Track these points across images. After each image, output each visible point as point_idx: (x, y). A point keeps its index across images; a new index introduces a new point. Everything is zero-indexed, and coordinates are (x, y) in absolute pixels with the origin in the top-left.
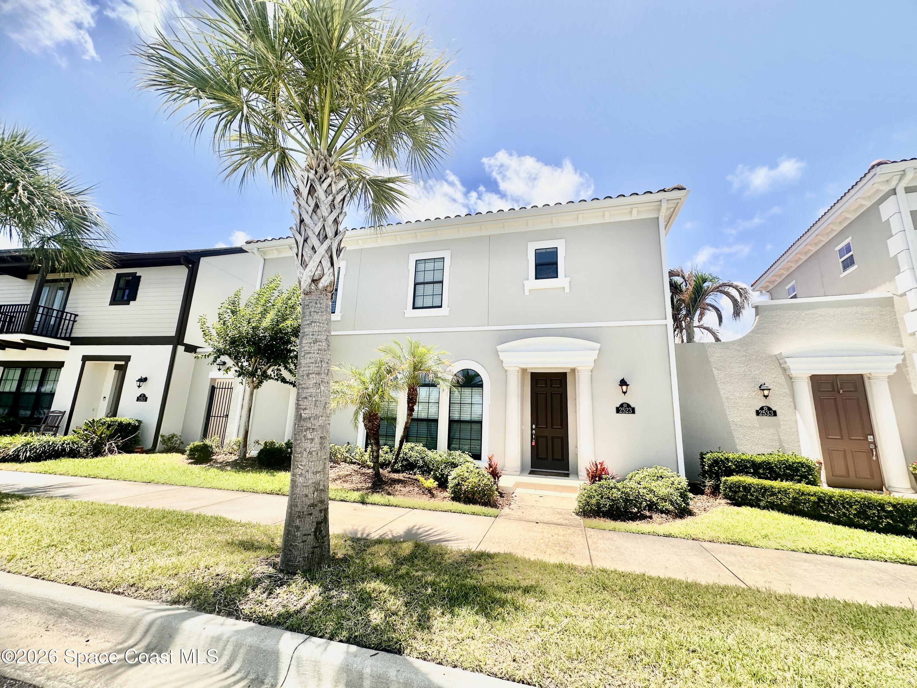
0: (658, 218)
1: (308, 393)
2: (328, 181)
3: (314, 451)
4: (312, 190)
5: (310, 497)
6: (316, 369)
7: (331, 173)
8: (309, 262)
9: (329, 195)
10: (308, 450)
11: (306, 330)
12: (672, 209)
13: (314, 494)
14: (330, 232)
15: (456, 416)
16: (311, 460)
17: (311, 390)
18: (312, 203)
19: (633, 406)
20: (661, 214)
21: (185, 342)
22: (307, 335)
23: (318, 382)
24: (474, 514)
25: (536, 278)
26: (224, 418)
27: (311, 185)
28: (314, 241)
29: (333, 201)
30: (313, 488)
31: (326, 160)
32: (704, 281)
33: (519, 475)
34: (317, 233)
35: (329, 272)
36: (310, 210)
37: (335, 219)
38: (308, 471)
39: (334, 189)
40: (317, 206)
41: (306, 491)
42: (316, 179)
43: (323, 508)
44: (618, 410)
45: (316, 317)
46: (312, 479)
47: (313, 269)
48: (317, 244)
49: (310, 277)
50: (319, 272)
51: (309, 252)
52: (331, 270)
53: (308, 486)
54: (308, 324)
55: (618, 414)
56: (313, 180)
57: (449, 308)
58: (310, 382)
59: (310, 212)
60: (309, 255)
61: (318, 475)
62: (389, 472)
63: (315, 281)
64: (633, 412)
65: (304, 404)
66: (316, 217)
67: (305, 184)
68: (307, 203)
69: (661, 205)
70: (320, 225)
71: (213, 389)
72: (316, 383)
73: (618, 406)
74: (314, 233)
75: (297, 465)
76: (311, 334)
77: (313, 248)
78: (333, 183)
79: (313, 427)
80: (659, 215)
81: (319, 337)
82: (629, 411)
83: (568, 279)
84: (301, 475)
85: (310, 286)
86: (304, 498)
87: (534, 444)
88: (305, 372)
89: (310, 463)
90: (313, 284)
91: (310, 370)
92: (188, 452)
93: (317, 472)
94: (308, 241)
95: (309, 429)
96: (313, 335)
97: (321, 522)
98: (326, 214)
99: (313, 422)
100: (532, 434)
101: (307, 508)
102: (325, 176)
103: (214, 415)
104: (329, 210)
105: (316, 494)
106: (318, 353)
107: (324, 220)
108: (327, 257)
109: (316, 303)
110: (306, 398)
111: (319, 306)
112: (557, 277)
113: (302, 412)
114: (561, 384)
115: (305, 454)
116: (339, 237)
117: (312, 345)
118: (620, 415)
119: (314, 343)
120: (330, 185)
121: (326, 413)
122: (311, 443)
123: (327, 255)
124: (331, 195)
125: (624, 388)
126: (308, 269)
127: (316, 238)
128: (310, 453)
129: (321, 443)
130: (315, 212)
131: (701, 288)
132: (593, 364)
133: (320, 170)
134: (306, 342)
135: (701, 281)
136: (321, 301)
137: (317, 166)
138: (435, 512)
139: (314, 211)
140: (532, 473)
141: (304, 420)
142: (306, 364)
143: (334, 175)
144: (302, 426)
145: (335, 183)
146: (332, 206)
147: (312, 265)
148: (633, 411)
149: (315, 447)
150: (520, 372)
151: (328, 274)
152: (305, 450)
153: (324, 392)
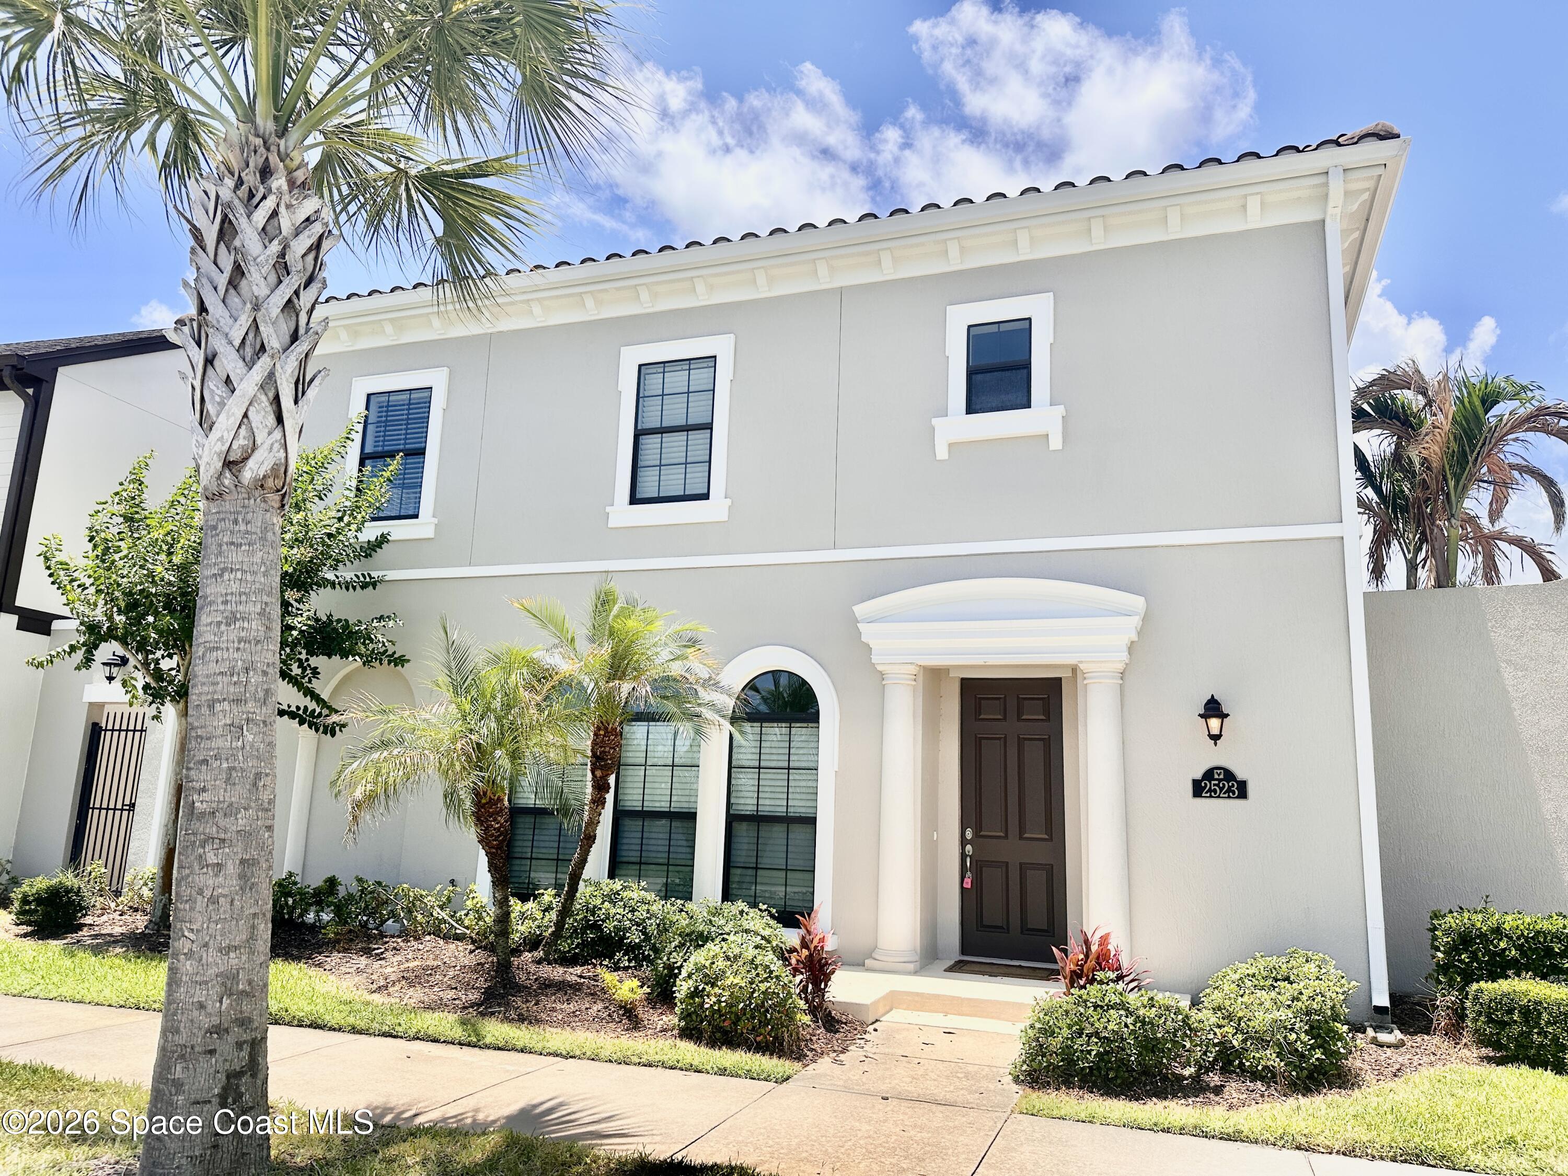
0: (1324, 221)
1: (211, 749)
2: (270, 203)
3: (225, 896)
4: (227, 231)
5: (209, 1009)
6: (232, 689)
7: (279, 182)
8: (218, 416)
9: (270, 242)
10: (208, 893)
11: (208, 591)
12: (1366, 196)
13: (221, 1002)
14: (273, 337)
15: (746, 804)
16: (215, 917)
17: (220, 743)
18: (227, 262)
19: (1240, 776)
20: (1330, 211)
21: (18, 603)
22: (211, 603)
23: (237, 722)
24: (722, 1072)
25: (970, 410)
26: (125, 813)
27: (225, 218)
28: (229, 362)
29: (282, 255)
30: (218, 988)
31: (268, 149)
32: (1490, 400)
33: (915, 973)
34: (237, 343)
35: (269, 442)
36: (222, 281)
37: (290, 301)
38: (206, 945)
39: (286, 222)
40: (238, 272)
41: (200, 995)
42: (236, 202)
43: (245, 1037)
44: (1198, 789)
45: (235, 557)
46: (217, 964)
47: (225, 434)
48: (238, 371)
49: (219, 455)
50: (241, 441)
51: (219, 392)
52: (277, 435)
53: (206, 983)
54: (215, 575)
55: (1198, 800)
56: (229, 205)
57: (729, 501)
58: (215, 724)
59: (222, 289)
60: (218, 399)
61: (232, 955)
62: (539, 962)
63: (231, 465)
64: (1243, 794)
65: (200, 777)
66: (237, 300)
67: (211, 215)
68: (215, 263)
69: (1326, 184)
70: (245, 321)
71: (95, 733)
72: (232, 725)
73: (1199, 776)
74: (231, 343)
75: (182, 929)
76: (220, 600)
77: (228, 381)
78: (282, 209)
79: (222, 836)
80: (1325, 212)
81: (240, 608)
82: (1229, 790)
83: (1060, 410)
84: (190, 955)
85: (218, 478)
86: (196, 1013)
87: (968, 884)
88: (204, 698)
89: (212, 925)
90: (228, 474)
91: (215, 692)
92: (17, 904)
93: (230, 949)
94: (216, 363)
95: (210, 839)
96: (225, 602)
97: (239, 1074)
98: (261, 290)
99: (222, 823)
100: (963, 856)
101: (204, 1037)
102: (262, 190)
103: (97, 805)
104: (273, 278)
105: (226, 1001)
106: (238, 649)
107: (256, 307)
108: (265, 400)
109: (236, 522)
110: (205, 762)
111: (243, 527)
112: (1029, 406)
113: (196, 797)
114: (1047, 712)
115: (201, 903)
116: (301, 347)
117: (223, 627)
118: (1205, 803)
119: (228, 624)
120: (275, 214)
121: (257, 800)
122: (216, 875)
123: (263, 398)
124: (276, 242)
125: (1214, 723)
126: (215, 434)
127: (234, 355)
128: (213, 900)
129: (242, 876)
130: (235, 288)
131: (1479, 423)
132: (1124, 656)
133: (251, 178)
134: (209, 620)
135: (1477, 403)
136: (249, 516)
137: (243, 165)
138: (623, 1066)
139: (233, 284)
140: (958, 967)
141: (198, 819)
142: (207, 676)
143: (285, 187)
144: (193, 834)
145: (288, 207)
146: (282, 267)
147: (225, 423)
148: (1242, 791)
149: (228, 882)
150: (921, 678)
151: (266, 446)
152: (201, 892)
153: (252, 746)
